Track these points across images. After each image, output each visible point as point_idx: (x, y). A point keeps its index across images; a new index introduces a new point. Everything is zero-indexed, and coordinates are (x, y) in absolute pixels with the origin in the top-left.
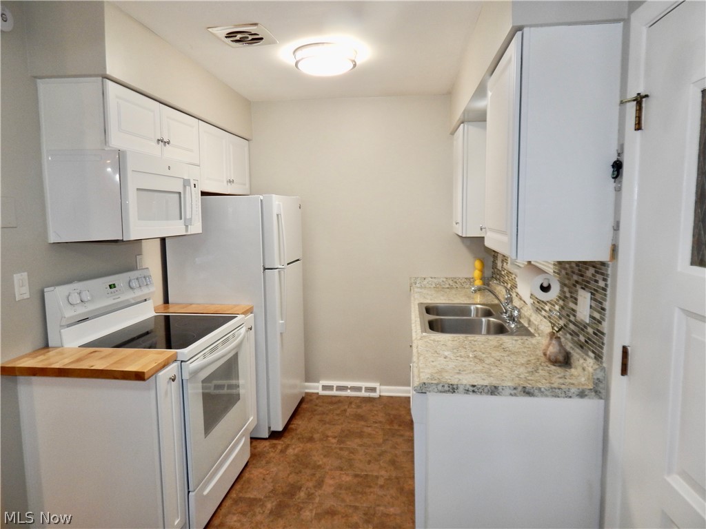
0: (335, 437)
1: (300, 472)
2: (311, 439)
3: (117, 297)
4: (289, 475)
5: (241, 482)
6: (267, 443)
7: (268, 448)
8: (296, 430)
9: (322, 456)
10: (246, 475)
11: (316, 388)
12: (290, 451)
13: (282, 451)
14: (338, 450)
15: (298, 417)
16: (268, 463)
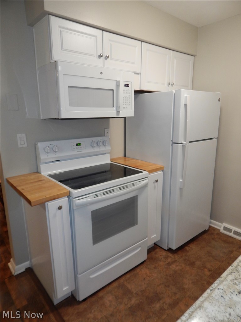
0: (210, 271)
1: (169, 286)
2: (192, 264)
3: (81, 150)
4: (160, 284)
5: (132, 274)
6: (164, 253)
7: (162, 257)
8: (188, 252)
9: (191, 282)
10: (138, 270)
11: (220, 226)
12: (173, 267)
13: (169, 264)
14: (205, 283)
15: (195, 243)
16: (155, 268)
